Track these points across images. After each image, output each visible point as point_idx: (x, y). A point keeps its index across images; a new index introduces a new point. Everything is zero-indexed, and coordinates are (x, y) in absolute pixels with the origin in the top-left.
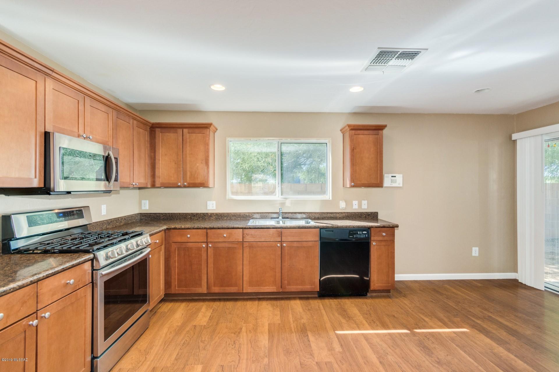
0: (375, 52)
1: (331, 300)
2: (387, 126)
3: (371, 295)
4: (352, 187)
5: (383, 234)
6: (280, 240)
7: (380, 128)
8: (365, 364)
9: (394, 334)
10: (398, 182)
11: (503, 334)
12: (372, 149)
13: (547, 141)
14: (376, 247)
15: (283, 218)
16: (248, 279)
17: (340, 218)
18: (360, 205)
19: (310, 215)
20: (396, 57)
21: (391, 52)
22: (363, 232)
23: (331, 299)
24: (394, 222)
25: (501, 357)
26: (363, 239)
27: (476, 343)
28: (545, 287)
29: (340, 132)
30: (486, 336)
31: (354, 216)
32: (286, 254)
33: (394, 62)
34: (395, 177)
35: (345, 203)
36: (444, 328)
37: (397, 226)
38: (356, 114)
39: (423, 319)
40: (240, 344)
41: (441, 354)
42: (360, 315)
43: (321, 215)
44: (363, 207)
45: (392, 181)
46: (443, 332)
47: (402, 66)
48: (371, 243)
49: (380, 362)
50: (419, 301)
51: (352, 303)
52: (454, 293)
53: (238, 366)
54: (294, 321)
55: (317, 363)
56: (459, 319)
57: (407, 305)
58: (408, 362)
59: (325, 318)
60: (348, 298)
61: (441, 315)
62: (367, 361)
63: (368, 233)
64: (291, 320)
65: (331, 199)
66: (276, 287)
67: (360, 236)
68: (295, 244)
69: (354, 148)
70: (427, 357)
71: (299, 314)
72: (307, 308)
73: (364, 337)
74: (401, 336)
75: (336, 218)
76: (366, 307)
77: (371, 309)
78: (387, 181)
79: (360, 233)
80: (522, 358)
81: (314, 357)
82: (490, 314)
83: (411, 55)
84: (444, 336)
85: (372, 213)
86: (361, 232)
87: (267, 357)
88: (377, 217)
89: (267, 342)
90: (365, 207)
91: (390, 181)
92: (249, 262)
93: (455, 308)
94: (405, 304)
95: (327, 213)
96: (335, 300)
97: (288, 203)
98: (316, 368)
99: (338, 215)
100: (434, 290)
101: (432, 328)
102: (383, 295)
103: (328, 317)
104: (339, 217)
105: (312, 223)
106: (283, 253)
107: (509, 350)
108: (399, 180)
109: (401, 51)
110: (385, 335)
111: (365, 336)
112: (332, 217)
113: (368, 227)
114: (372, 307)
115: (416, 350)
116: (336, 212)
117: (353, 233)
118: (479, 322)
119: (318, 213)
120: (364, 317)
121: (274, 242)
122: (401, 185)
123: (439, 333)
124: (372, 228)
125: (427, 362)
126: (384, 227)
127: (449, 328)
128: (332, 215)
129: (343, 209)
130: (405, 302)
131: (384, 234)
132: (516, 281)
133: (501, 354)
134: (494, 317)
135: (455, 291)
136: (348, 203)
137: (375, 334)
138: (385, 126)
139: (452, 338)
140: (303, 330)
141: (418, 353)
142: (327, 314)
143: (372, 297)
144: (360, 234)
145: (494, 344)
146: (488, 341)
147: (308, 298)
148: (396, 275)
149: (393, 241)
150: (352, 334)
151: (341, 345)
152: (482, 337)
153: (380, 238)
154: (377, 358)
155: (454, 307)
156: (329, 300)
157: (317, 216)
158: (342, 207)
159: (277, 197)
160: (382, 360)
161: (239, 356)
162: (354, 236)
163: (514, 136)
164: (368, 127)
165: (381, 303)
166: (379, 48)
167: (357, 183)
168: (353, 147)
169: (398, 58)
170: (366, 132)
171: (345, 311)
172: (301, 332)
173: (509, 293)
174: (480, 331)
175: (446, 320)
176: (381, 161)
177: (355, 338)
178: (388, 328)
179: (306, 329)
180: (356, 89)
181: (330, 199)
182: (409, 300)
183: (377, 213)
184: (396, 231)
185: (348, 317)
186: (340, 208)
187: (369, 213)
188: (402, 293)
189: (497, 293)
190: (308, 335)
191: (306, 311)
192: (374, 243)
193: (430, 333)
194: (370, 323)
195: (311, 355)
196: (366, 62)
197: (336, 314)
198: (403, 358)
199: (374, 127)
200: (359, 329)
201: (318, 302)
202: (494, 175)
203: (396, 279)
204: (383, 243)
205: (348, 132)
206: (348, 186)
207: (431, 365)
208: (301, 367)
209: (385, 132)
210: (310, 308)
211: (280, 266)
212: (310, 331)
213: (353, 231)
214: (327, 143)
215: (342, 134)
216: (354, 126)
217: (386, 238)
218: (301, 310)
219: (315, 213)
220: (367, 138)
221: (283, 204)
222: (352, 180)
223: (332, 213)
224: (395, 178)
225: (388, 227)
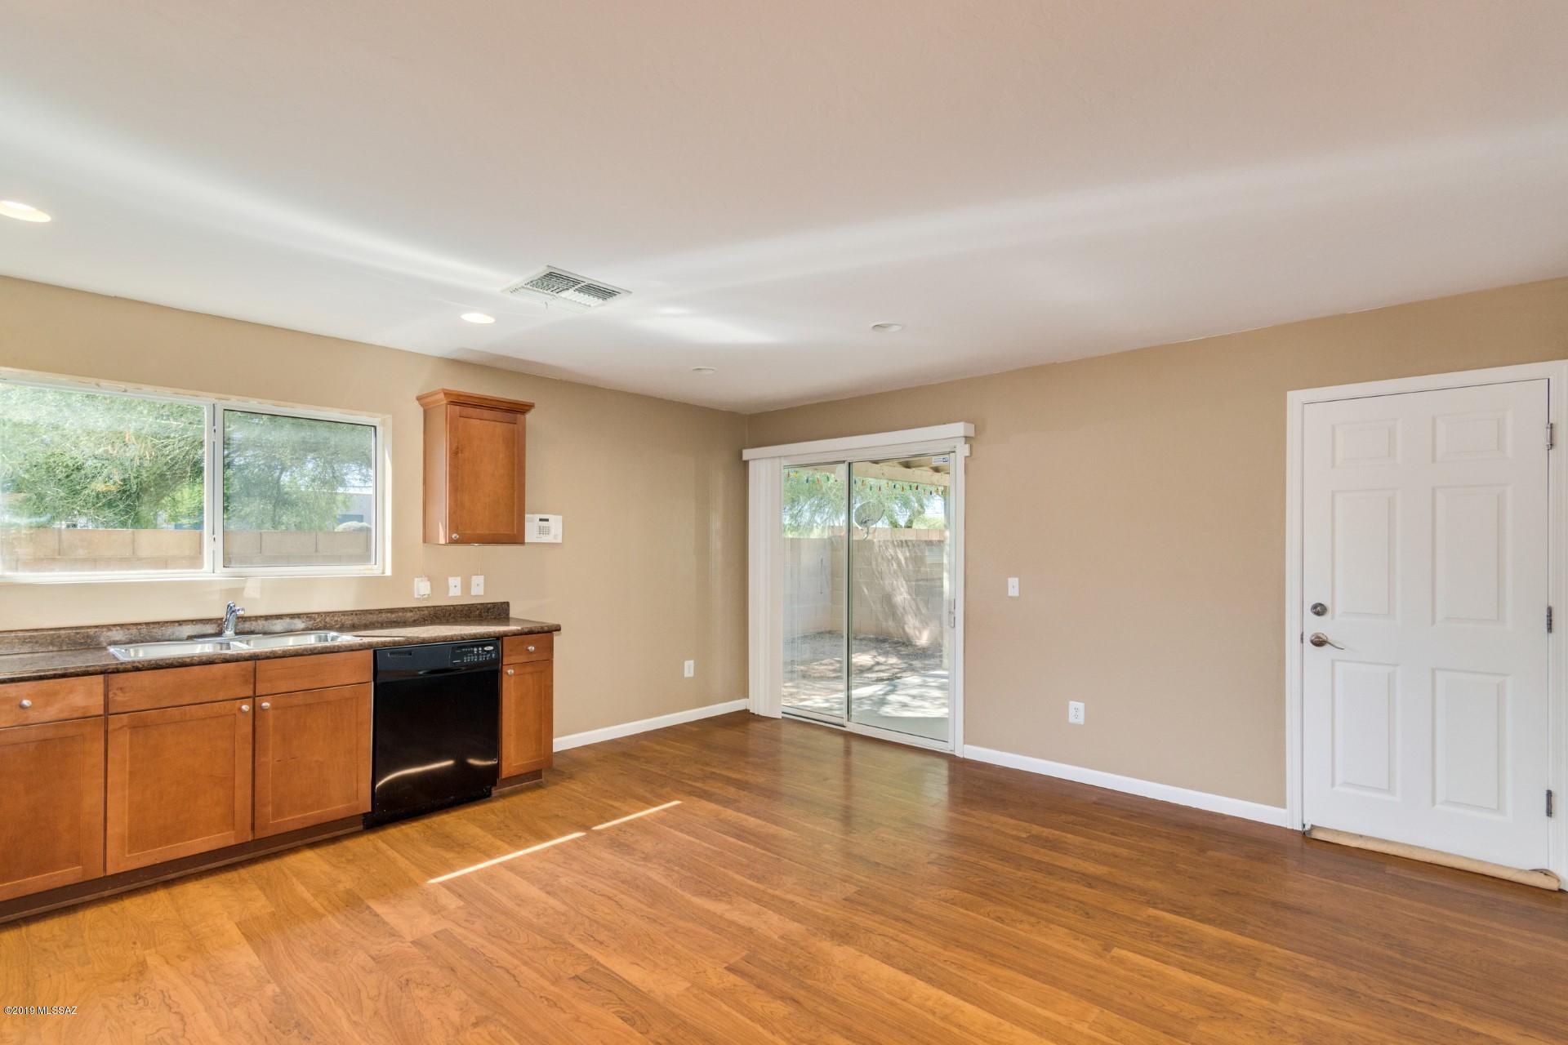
0: (540, 270)
1: (403, 827)
2: (536, 406)
3: (500, 792)
4: (452, 542)
5: (530, 648)
6: (251, 693)
7: (518, 410)
8: (519, 905)
9: (563, 844)
10: (553, 531)
11: (732, 792)
12: (501, 456)
13: (785, 467)
14: (513, 678)
15: (236, 634)
16: (127, 831)
17: (415, 621)
18: (466, 586)
19: (328, 620)
20: (576, 287)
21: (568, 279)
22: (486, 649)
23: (403, 824)
24: (549, 620)
25: (729, 821)
26: (485, 663)
27: (696, 815)
28: (783, 713)
29: (416, 403)
30: (709, 801)
31: (452, 615)
32: (271, 729)
33: (570, 294)
34: (547, 520)
35: (428, 583)
36: (647, 808)
37: (558, 629)
38: (458, 364)
39: (611, 806)
40: (162, 991)
41: (648, 845)
42: (485, 834)
43: (359, 617)
44: (473, 593)
45: (542, 531)
46: (647, 816)
47: (585, 305)
48: (504, 670)
49: (548, 893)
50: (599, 779)
51: (460, 819)
52: (657, 751)
53: (186, 1029)
54: (315, 896)
55: (412, 942)
56: (668, 789)
57: (577, 791)
58: (597, 875)
59: (403, 863)
60: (447, 812)
61: (641, 791)
62: (522, 900)
63: (496, 648)
64: (307, 895)
65: (388, 572)
66: (233, 832)
67: (478, 658)
68: (299, 699)
69: (458, 448)
70: (627, 857)
71: (323, 877)
72: (343, 860)
73: (506, 867)
74: (577, 843)
75: (405, 623)
76: (493, 816)
77: (506, 817)
78: (531, 534)
79: (478, 651)
80: (755, 814)
81: (402, 936)
82: (714, 770)
83: (605, 293)
84: (649, 820)
85: (494, 605)
86: (480, 649)
87: (272, 981)
88: (508, 614)
89: (254, 957)
90: (479, 592)
91: (536, 529)
92: (131, 773)
93: (661, 775)
94: (573, 790)
95: (380, 611)
96: (415, 824)
97: (252, 590)
98: (415, 950)
99: (409, 614)
100: (624, 754)
101: (627, 814)
102: (527, 785)
103: (407, 858)
104: (411, 620)
105: (347, 639)
106: (258, 730)
107: (738, 810)
108: (556, 529)
109: (587, 282)
110: (548, 850)
111: (508, 866)
112: (394, 622)
113: (497, 635)
114: (507, 814)
115: (606, 855)
116: (403, 609)
117: (462, 652)
118: (698, 784)
119: (352, 613)
120: (495, 836)
121: (226, 700)
122: (559, 540)
123: (641, 819)
124: (505, 638)
125: (628, 865)
126: (531, 632)
127: (655, 806)
128: (393, 616)
129: (424, 600)
130: (575, 787)
131: (532, 648)
132: (746, 711)
133: (730, 818)
134: (718, 772)
135: (658, 748)
136: (437, 582)
137: (527, 855)
138: (530, 406)
139: (660, 819)
140: (352, 903)
141: (610, 857)
142: (403, 856)
143: (503, 796)
144: (478, 654)
145: (719, 808)
146: (712, 806)
147: (335, 840)
148: (555, 740)
149: (549, 662)
150: (477, 872)
151: (460, 896)
152: (704, 803)
153: (523, 659)
154: (540, 889)
155: (660, 772)
156: (398, 829)
157: (348, 621)
158: (421, 592)
159: (211, 570)
160: (549, 888)
161: (175, 1013)
162: (465, 658)
163: (747, 454)
164: (494, 403)
165: (524, 802)
166: (548, 266)
167: (465, 533)
168: (455, 445)
169: (580, 290)
170: (486, 413)
171: (447, 837)
172: (348, 908)
173: (738, 733)
174: (700, 797)
175: (648, 795)
176: (522, 485)
177: (488, 876)
178: (550, 837)
179: (359, 898)
180: (477, 318)
181: (383, 573)
182: (581, 781)
183: (507, 604)
184: (555, 638)
185: (459, 845)
186: (416, 596)
187: (489, 606)
188: (563, 772)
189: (722, 736)
190: (368, 907)
191: (343, 865)
192: (509, 671)
193: (626, 823)
194: (511, 840)
195: (394, 935)
196: (518, 280)
197: (429, 849)
198: (587, 872)
199: (506, 405)
200: (490, 857)
201: (369, 840)
202: (717, 524)
203: (555, 750)
204: (529, 669)
205: (444, 407)
206: (442, 541)
207: (634, 866)
208: (377, 963)
209: (530, 417)
210: (351, 857)
211: (250, 767)
212: (373, 898)
213: (459, 646)
214: (375, 427)
215: (421, 410)
216: (459, 395)
217: (534, 658)
218: (326, 867)
219: (344, 613)
220: (486, 430)
221: (237, 591)
222: (454, 524)
223: (392, 611)
224: (546, 522)
225: (539, 633)
